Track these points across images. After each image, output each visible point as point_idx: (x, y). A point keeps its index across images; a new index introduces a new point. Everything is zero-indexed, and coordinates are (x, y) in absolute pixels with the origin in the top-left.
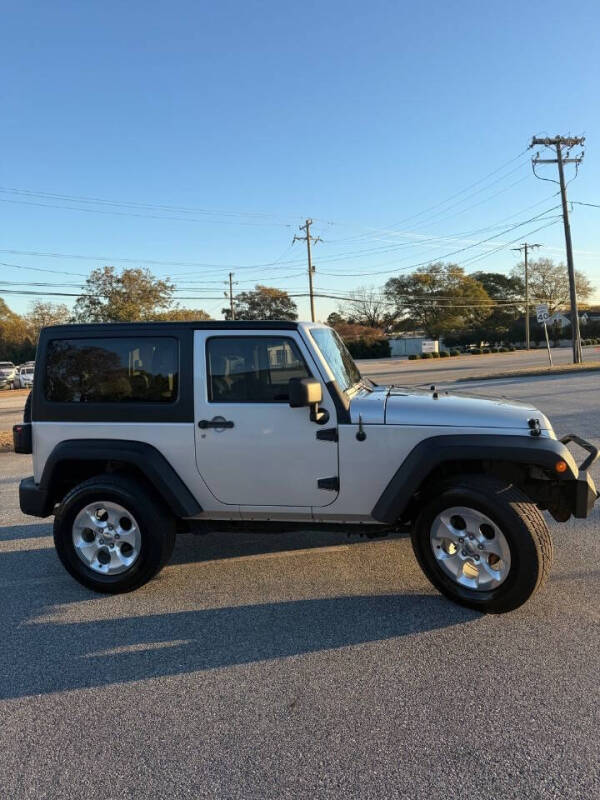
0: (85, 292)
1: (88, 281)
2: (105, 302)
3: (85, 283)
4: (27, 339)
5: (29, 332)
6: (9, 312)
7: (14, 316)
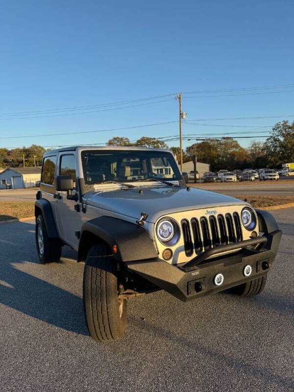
0: (271, 135)
1: (273, 129)
2: (282, 139)
3: (272, 130)
4: (246, 160)
5: (247, 156)
6: (240, 147)
7: (242, 149)
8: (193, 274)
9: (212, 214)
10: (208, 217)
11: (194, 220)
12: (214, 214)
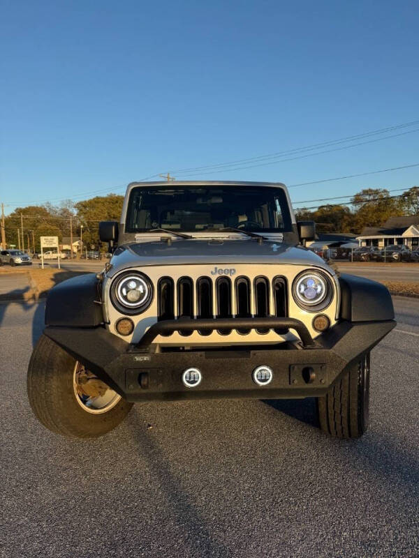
8: (138, 359)
9: (223, 275)
10: (214, 279)
11: (185, 281)
12: (229, 275)
